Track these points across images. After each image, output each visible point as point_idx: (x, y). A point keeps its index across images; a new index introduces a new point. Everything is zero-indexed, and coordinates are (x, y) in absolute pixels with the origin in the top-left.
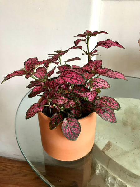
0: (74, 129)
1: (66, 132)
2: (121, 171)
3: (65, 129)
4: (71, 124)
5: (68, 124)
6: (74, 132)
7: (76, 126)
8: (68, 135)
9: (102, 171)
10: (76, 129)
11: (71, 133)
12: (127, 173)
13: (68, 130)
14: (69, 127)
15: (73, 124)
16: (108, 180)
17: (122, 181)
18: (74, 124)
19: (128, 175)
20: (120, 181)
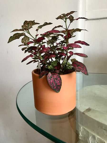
0: (57, 81)
1: (50, 82)
2: (98, 127)
3: (49, 80)
4: (54, 77)
5: (52, 76)
6: (56, 83)
7: (58, 79)
8: (52, 84)
9: (84, 133)
10: (58, 81)
11: (54, 84)
12: (104, 128)
13: (52, 81)
14: (53, 79)
15: (55, 77)
16: (89, 141)
17: (101, 138)
18: (57, 77)
19: (104, 130)
20: (99, 138)
